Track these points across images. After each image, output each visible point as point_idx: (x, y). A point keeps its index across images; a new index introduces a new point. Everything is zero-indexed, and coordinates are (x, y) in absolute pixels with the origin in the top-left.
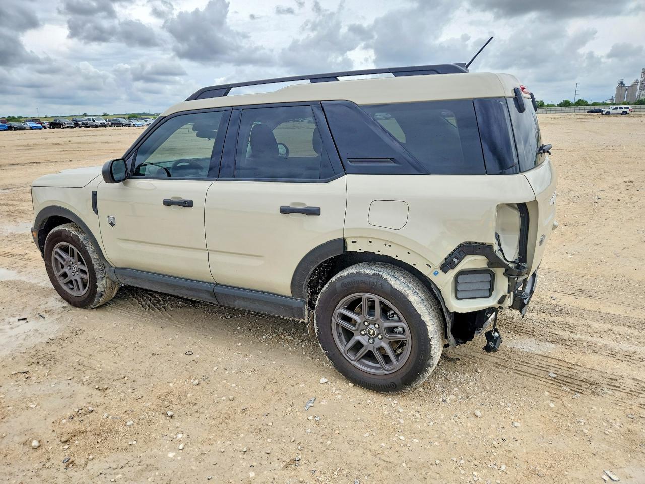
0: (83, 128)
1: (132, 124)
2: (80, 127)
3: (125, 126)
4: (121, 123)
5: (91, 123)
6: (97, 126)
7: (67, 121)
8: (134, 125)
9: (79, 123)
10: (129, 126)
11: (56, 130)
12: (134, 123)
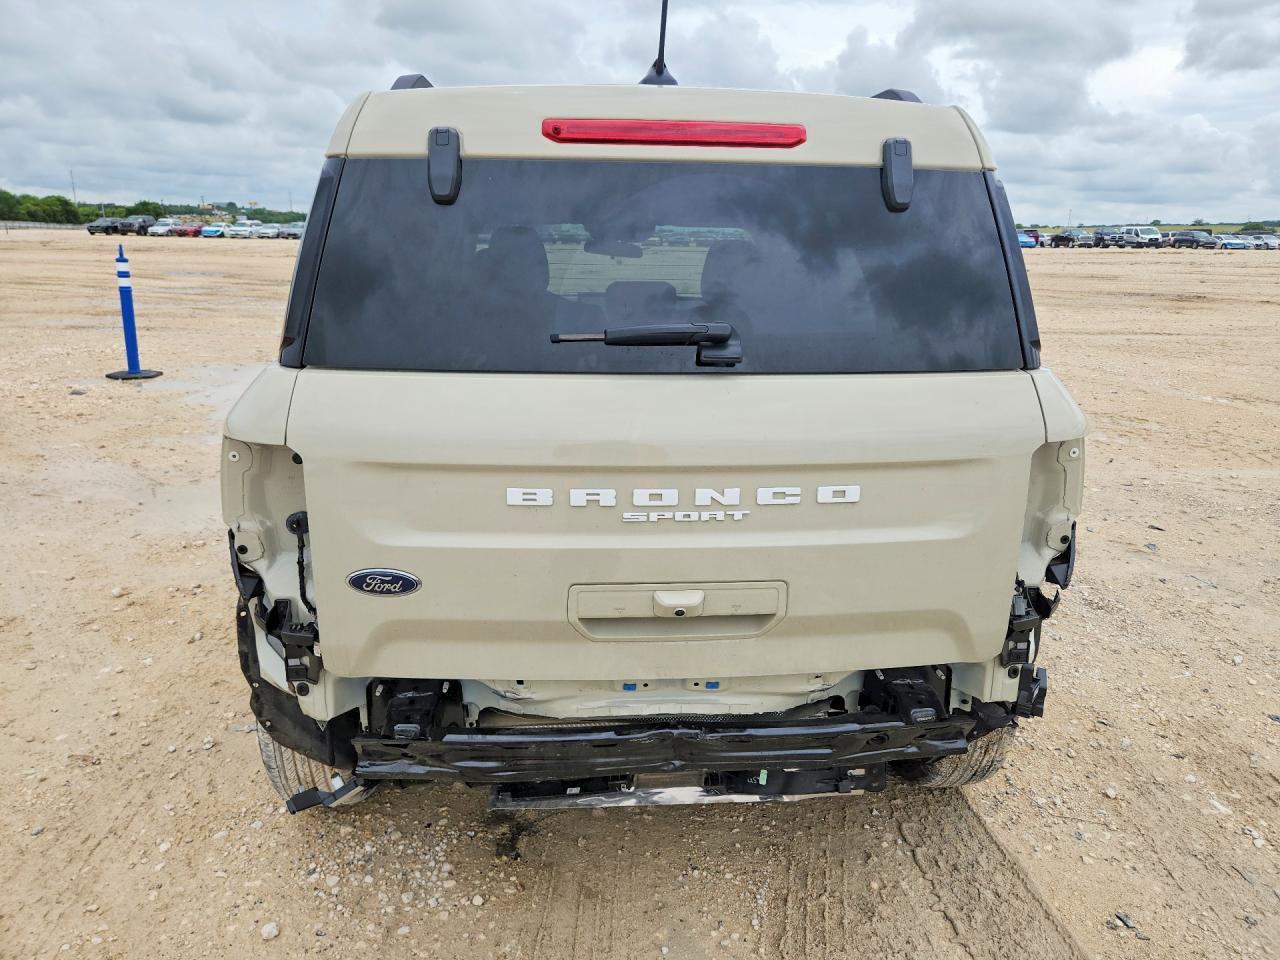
0: (1113, 249)
1: (1220, 243)
2: (1107, 246)
3: (1202, 246)
4: (1195, 241)
5: (1130, 240)
6: (1140, 245)
7: (1084, 233)
8: (1225, 246)
9: (1106, 237)
10: (1212, 248)
11: (1062, 249)
12: (1225, 241)
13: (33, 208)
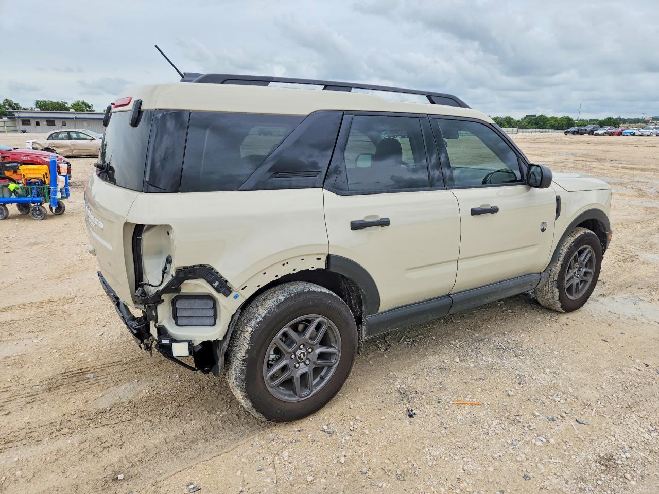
13: (554, 123)
